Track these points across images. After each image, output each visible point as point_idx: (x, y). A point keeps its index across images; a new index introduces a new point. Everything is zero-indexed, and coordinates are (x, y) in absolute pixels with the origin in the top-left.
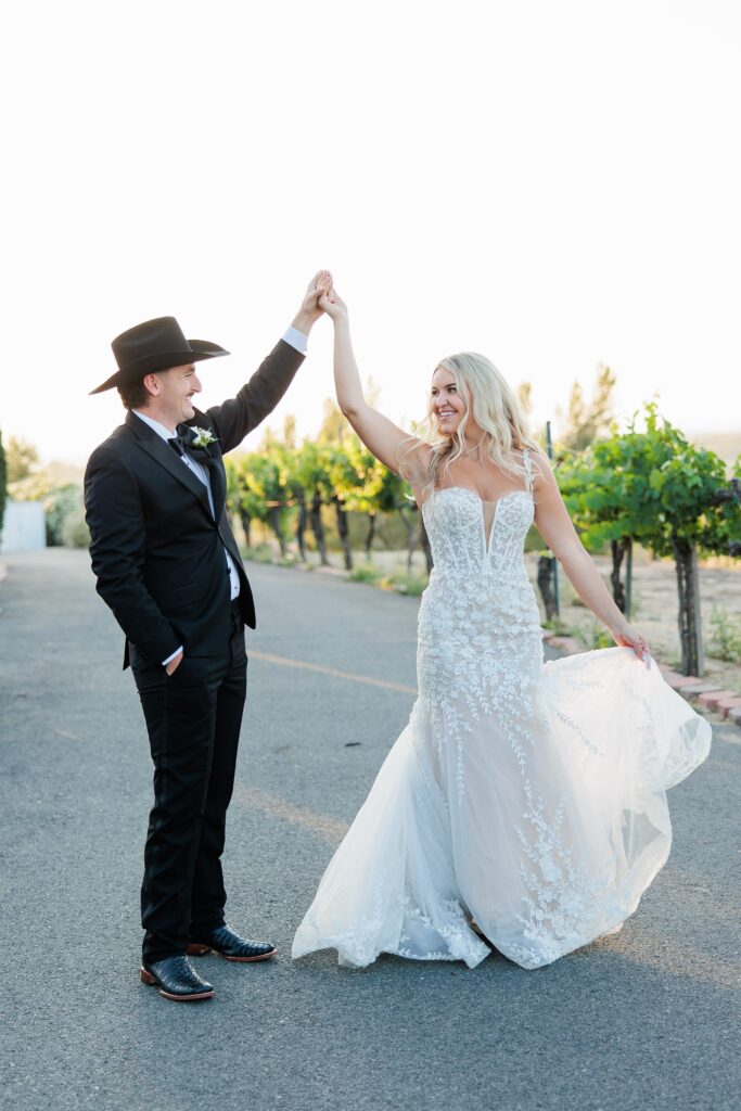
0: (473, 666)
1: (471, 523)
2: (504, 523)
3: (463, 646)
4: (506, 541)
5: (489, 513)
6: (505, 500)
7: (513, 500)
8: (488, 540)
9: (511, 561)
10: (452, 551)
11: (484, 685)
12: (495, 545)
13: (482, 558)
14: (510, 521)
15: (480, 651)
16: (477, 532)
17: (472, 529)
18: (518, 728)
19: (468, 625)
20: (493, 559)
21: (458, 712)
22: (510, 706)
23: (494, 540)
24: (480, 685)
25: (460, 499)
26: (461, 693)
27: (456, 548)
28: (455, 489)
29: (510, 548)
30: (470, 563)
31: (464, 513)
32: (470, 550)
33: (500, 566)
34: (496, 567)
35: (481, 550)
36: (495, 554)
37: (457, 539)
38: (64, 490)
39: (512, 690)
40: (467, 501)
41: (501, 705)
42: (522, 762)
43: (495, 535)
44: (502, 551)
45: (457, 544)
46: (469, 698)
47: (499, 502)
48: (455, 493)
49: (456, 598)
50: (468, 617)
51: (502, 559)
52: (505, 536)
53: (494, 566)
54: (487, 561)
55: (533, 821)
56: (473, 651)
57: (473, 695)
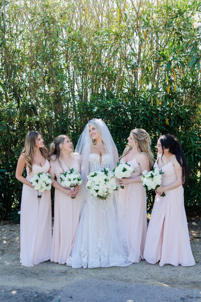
6: (105, 156)
8: (100, 165)
10: (93, 168)
16: (98, 164)
17: (97, 163)
21: (91, 204)
23: (102, 166)
25: (93, 156)
31: (95, 159)
35: (99, 168)
37: (94, 165)
45: (94, 166)
47: (103, 157)
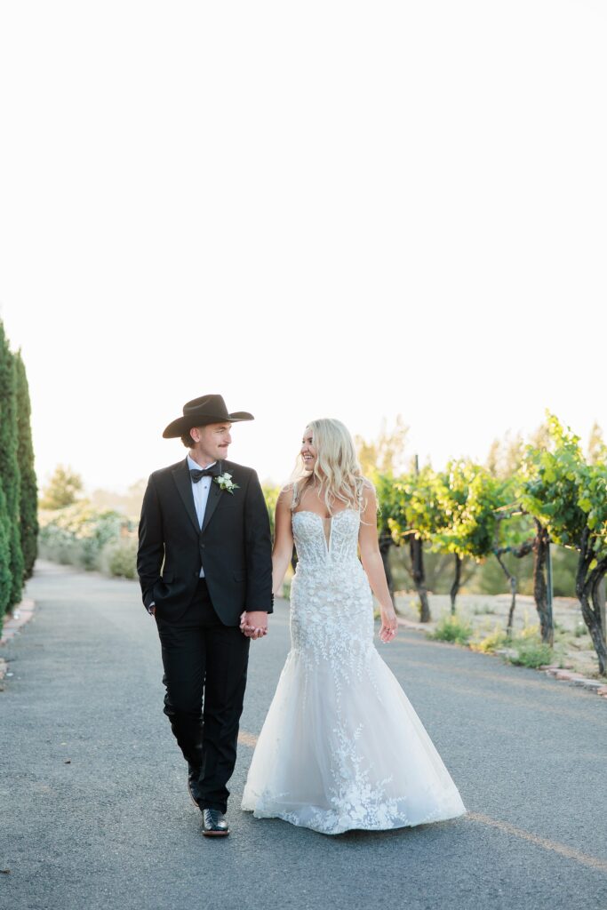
0: (319, 628)
1: (316, 534)
2: (337, 531)
3: (313, 613)
4: (341, 543)
5: (327, 525)
7: (342, 516)
9: (346, 555)
11: (326, 641)
12: (333, 546)
13: (325, 555)
14: (342, 530)
15: (325, 618)
18: (342, 671)
19: (316, 600)
20: (333, 556)
22: (340, 656)
24: (324, 641)
26: (312, 646)
27: (308, 550)
28: (304, 512)
29: (344, 547)
30: (318, 559)
32: (317, 551)
33: (338, 559)
34: (335, 561)
36: (334, 552)
38: (104, 517)
39: (343, 645)
40: (311, 519)
41: (335, 654)
42: (339, 694)
43: (333, 540)
44: (339, 550)
46: (316, 649)
48: (304, 515)
49: (309, 582)
50: (316, 595)
51: (338, 554)
52: (340, 540)
53: (334, 561)
54: (329, 556)
55: (339, 734)
56: (319, 617)
57: (318, 647)
